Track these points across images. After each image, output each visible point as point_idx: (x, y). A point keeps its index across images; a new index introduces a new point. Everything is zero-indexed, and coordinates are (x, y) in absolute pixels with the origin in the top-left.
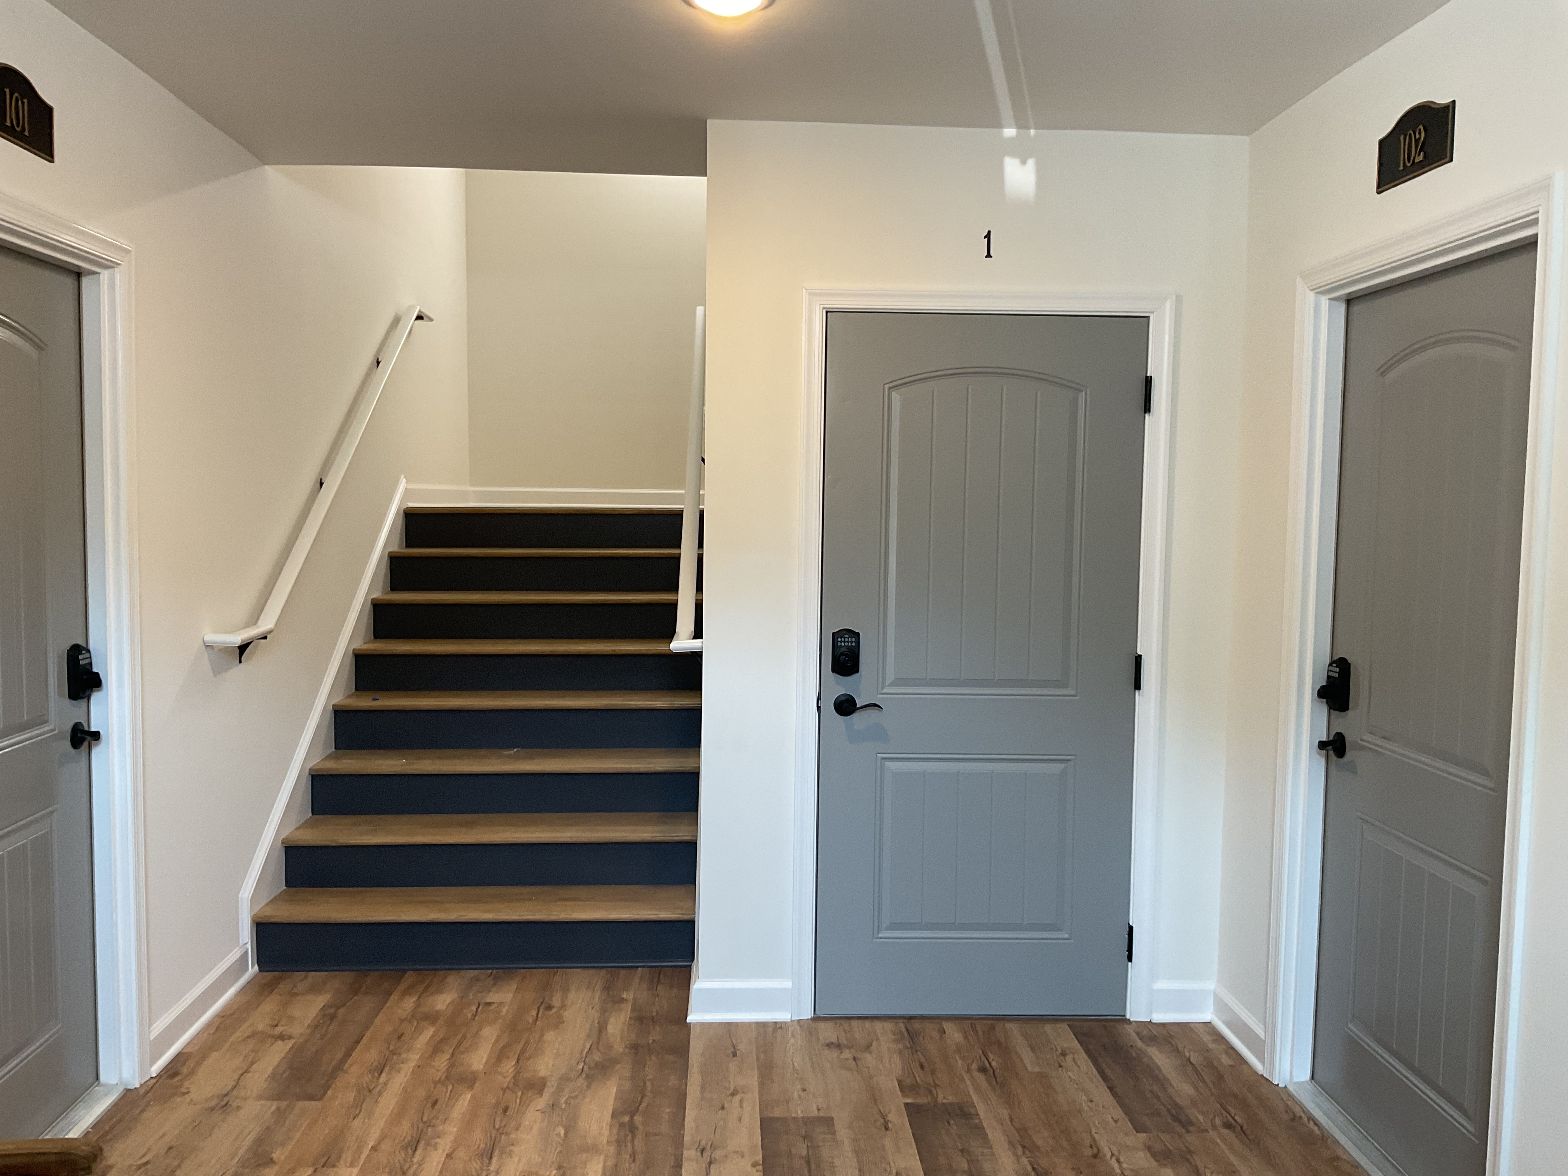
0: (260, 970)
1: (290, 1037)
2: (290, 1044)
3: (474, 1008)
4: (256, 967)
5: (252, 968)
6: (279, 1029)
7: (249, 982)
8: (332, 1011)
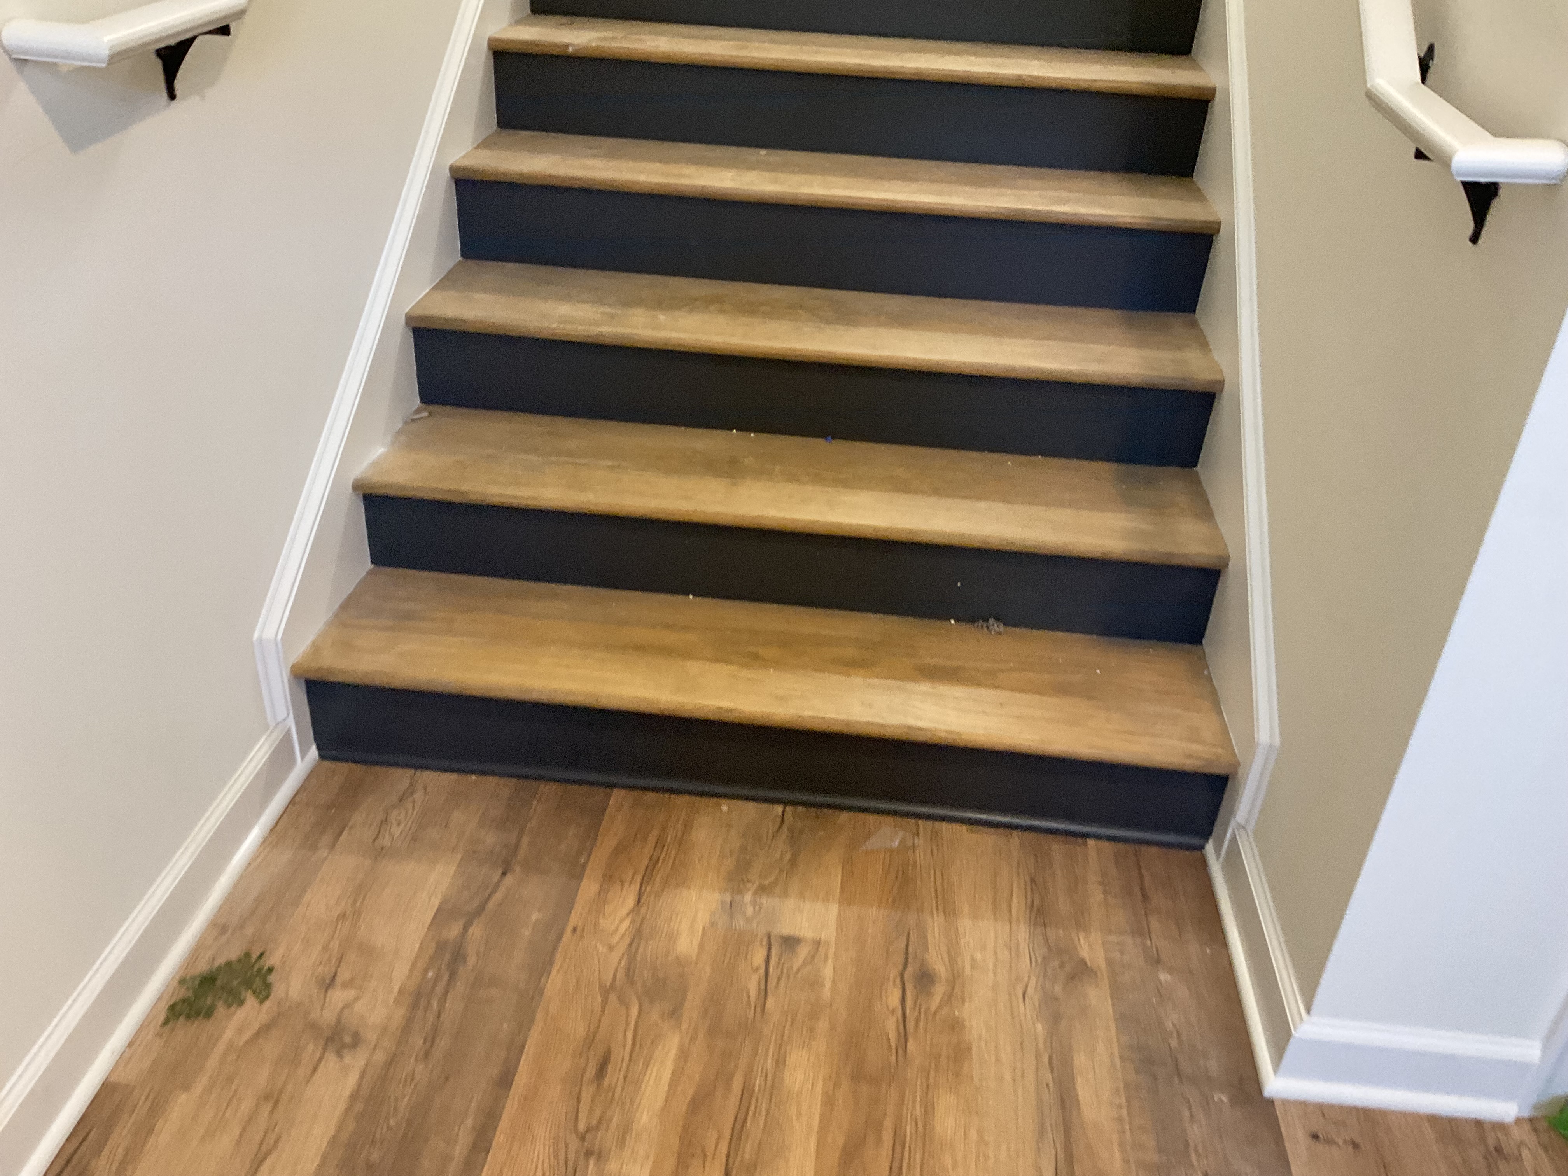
0: (322, 757)
1: (356, 1041)
2: (356, 1061)
3: (759, 958)
4: (313, 752)
5: (303, 755)
6: (338, 997)
7: (292, 802)
8: (454, 931)
